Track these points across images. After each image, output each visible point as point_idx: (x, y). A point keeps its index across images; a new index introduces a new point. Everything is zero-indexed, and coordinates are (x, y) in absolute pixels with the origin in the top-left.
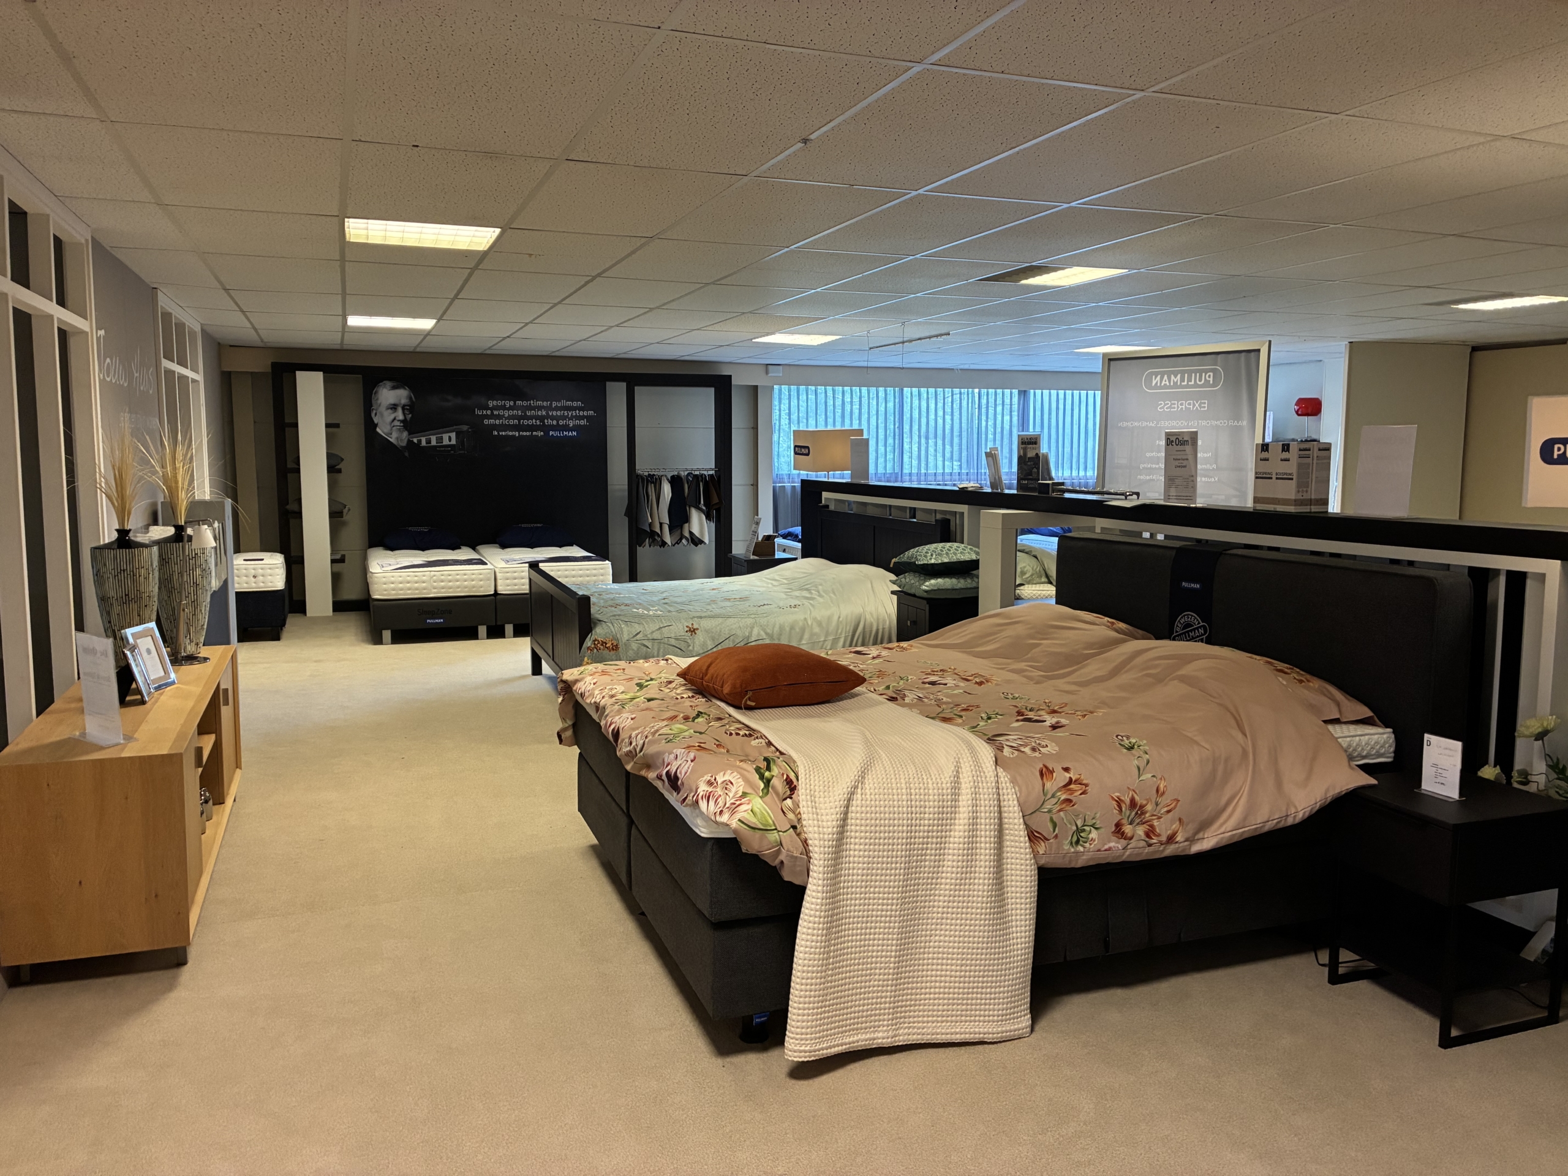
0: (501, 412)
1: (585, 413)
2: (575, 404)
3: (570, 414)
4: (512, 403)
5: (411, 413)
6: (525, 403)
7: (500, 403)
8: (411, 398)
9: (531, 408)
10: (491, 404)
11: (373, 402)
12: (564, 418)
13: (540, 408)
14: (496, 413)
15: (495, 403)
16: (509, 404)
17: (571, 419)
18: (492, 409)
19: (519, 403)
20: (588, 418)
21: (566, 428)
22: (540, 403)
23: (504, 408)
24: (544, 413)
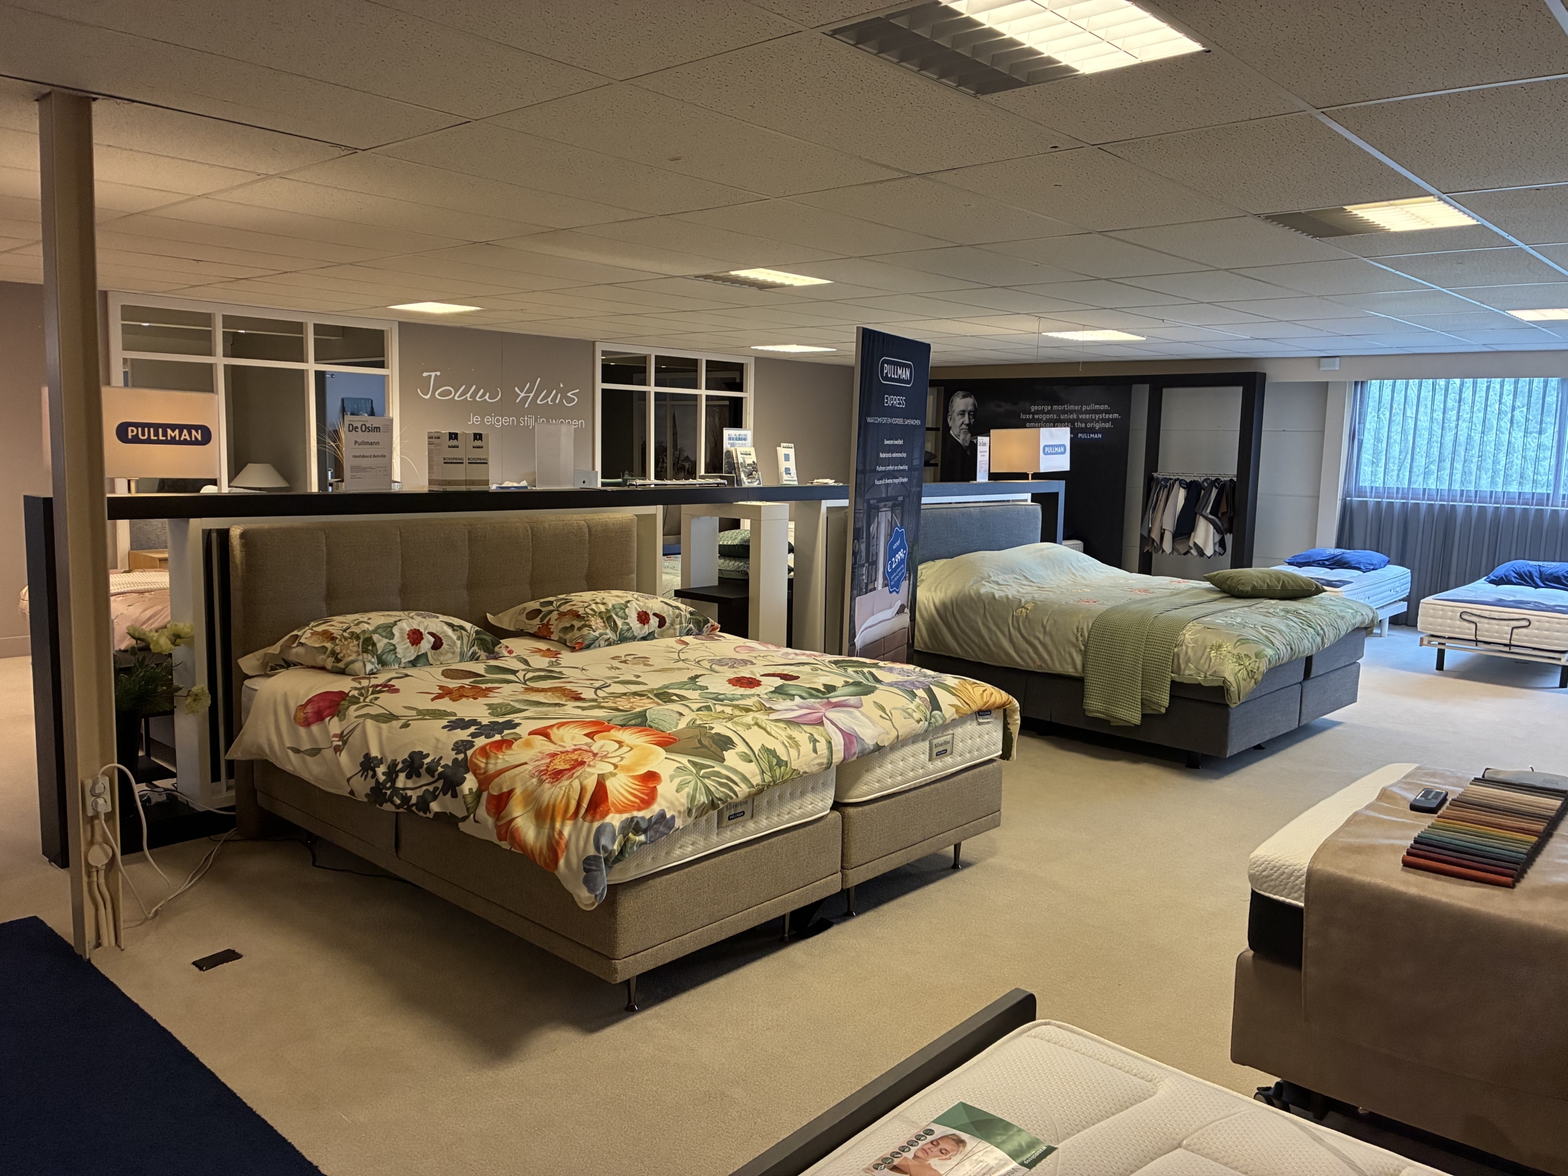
0: (1040, 416)
1: (1111, 416)
2: (1102, 407)
3: (1097, 417)
4: (1049, 408)
5: (974, 418)
6: (1060, 408)
7: (1040, 408)
8: (974, 405)
9: (1065, 412)
10: (1033, 408)
11: (950, 409)
12: (1092, 421)
13: (1072, 412)
14: (1036, 417)
15: (1036, 408)
16: (1047, 408)
17: (1097, 422)
18: (1033, 414)
19: (1055, 407)
20: (1113, 420)
21: (1093, 431)
22: (1072, 407)
23: (1042, 412)
24: (1075, 416)
